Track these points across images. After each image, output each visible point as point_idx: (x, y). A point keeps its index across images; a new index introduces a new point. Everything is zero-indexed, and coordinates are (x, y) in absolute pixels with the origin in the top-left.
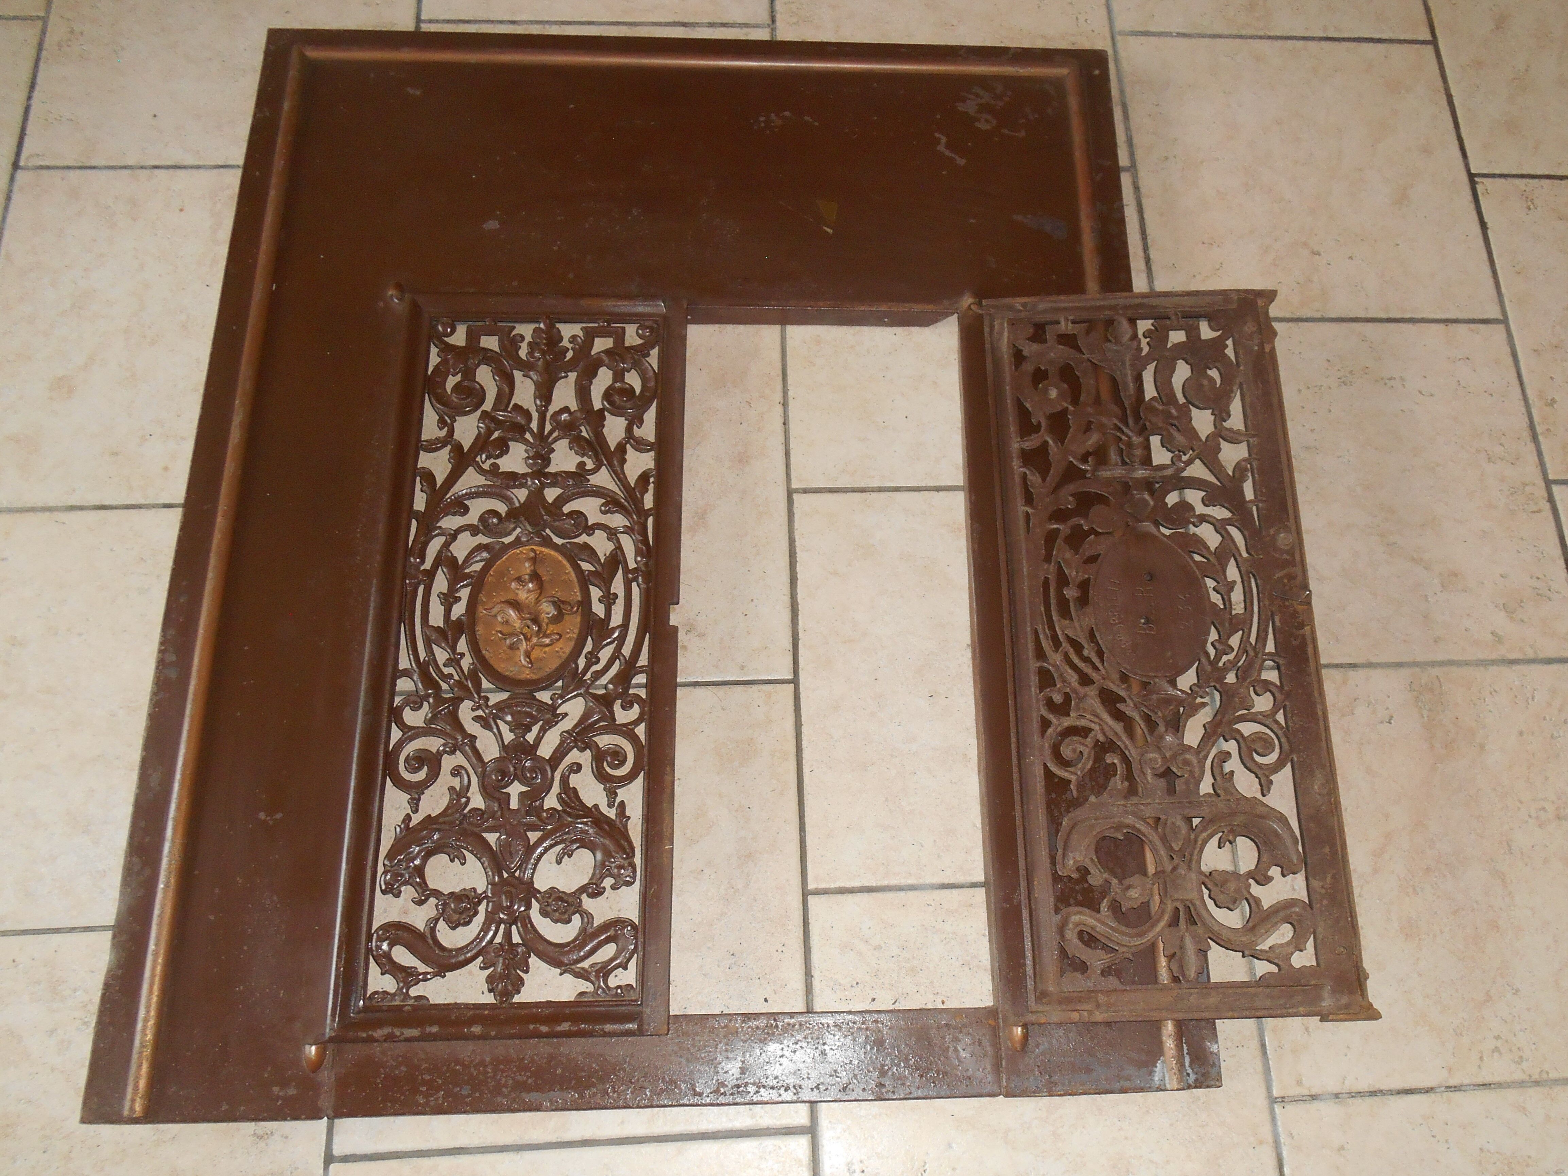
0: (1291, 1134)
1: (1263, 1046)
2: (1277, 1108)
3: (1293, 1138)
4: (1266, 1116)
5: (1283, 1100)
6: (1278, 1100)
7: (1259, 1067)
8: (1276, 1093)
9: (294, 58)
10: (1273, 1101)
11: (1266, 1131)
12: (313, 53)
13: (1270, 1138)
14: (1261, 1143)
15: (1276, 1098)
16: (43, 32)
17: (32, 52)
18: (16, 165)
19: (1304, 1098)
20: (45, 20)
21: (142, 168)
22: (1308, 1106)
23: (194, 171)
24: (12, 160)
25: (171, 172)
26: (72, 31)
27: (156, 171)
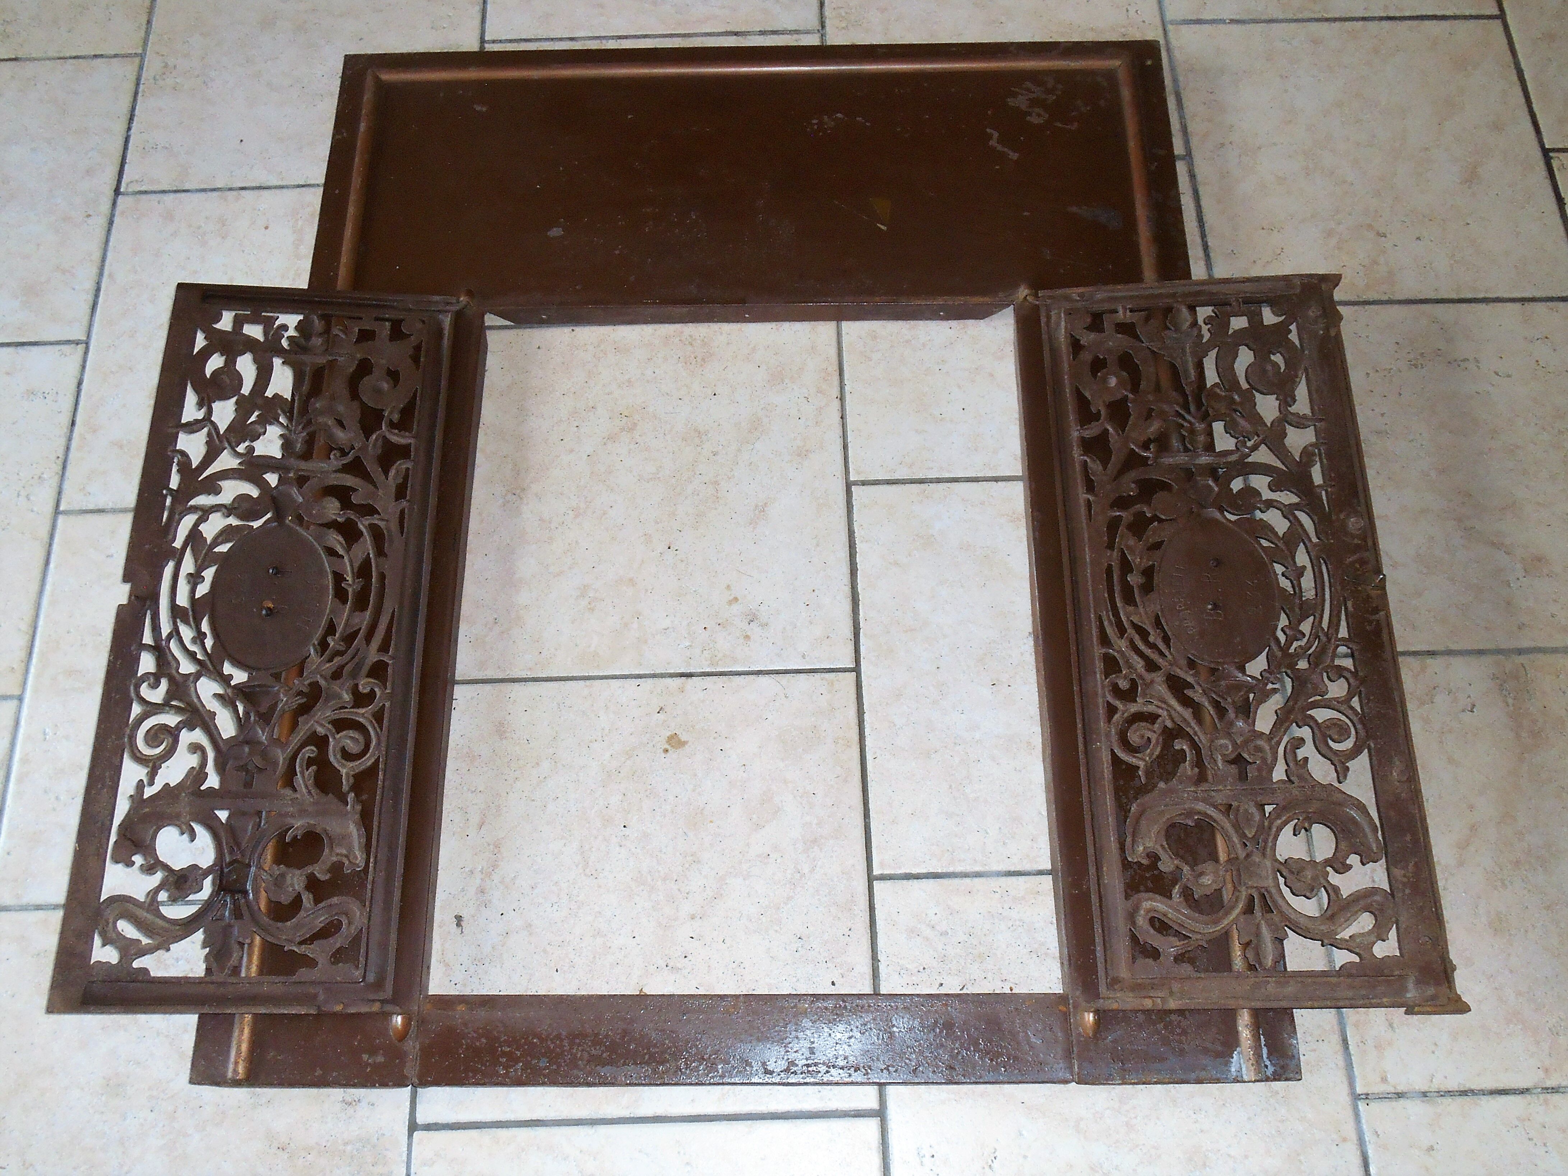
0: (1377, 1132)
1: (1345, 1041)
2: (1361, 1105)
3: (1378, 1136)
4: (1349, 1113)
5: (1367, 1096)
6: (1362, 1096)
7: (1341, 1062)
8: (1359, 1090)
9: (369, 81)
10: (1356, 1098)
11: (1349, 1129)
12: (387, 76)
13: (1353, 1136)
14: (1345, 1140)
15: (1359, 1095)
16: (141, 68)
17: (131, 86)
18: (117, 192)
19: (1389, 1096)
20: (142, 56)
21: (230, 189)
22: (1394, 1104)
23: (278, 191)
24: (114, 187)
25: (256, 192)
26: (166, 66)
27: (243, 192)
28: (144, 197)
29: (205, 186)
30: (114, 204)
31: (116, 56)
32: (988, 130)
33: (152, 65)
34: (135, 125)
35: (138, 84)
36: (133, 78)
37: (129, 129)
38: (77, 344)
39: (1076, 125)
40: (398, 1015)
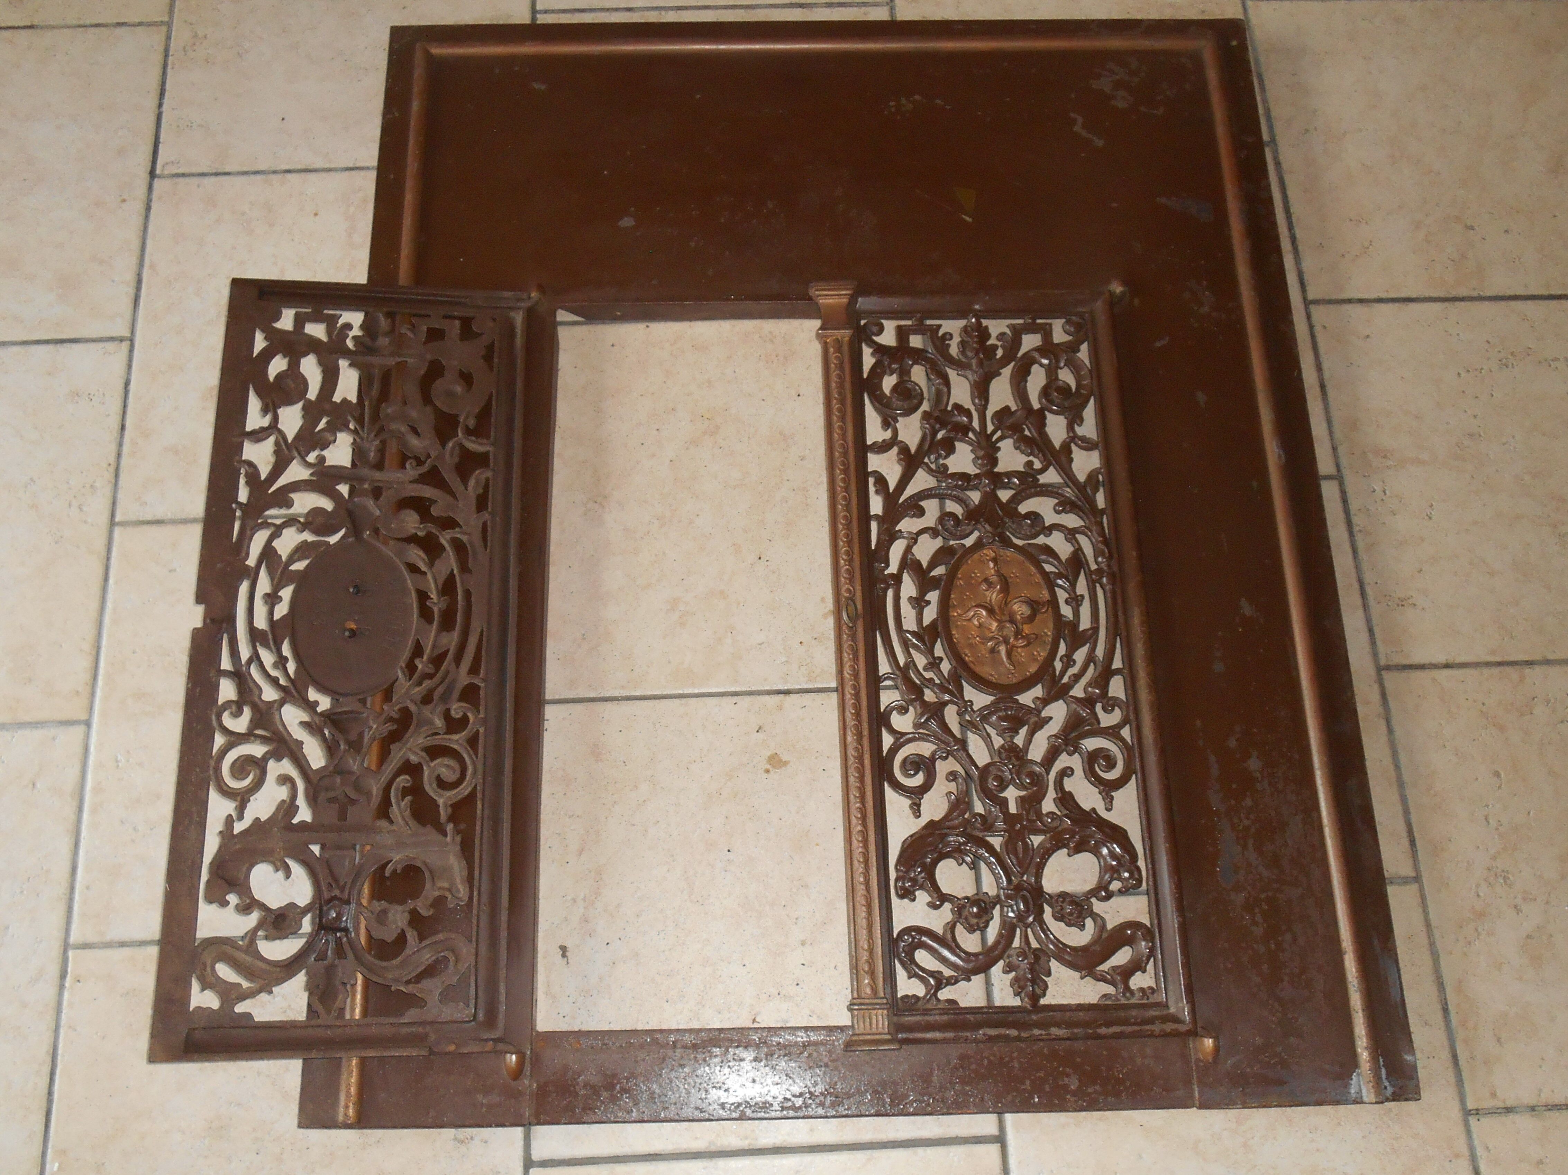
0: (1488, 1148)
1: (1455, 1057)
2: (1472, 1120)
3: (1489, 1151)
4: (1460, 1129)
5: (1477, 1112)
6: (1472, 1112)
7: (1452, 1079)
8: (1470, 1105)
9: (419, 57)
10: (1467, 1113)
11: (1461, 1145)
12: (437, 51)
13: (1465, 1151)
14: (1457, 1156)
15: (1470, 1111)
16: (168, 38)
17: (160, 58)
18: (152, 174)
19: (1499, 1111)
20: (169, 25)
21: (275, 172)
22: (1503, 1118)
23: (324, 175)
24: (149, 169)
25: (303, 175)
26: (195, 36)
27: (289, 176)
28: (181, 180)
29: (245, 169)
30: (150, 188)
31: (140, 24)
32: (1072, 115)
33: (180, 36)
34: (166, 101)
35: (166, 56)
36: (161, 49)
37: (160, 105)
38: (121, 341)
39: (1161, 110)
40: (512, 1054)
